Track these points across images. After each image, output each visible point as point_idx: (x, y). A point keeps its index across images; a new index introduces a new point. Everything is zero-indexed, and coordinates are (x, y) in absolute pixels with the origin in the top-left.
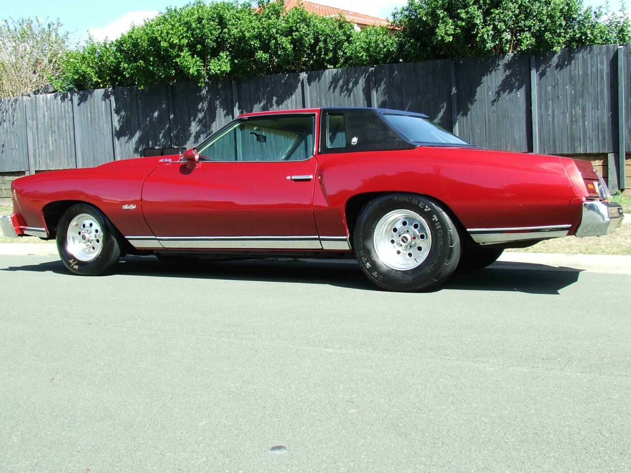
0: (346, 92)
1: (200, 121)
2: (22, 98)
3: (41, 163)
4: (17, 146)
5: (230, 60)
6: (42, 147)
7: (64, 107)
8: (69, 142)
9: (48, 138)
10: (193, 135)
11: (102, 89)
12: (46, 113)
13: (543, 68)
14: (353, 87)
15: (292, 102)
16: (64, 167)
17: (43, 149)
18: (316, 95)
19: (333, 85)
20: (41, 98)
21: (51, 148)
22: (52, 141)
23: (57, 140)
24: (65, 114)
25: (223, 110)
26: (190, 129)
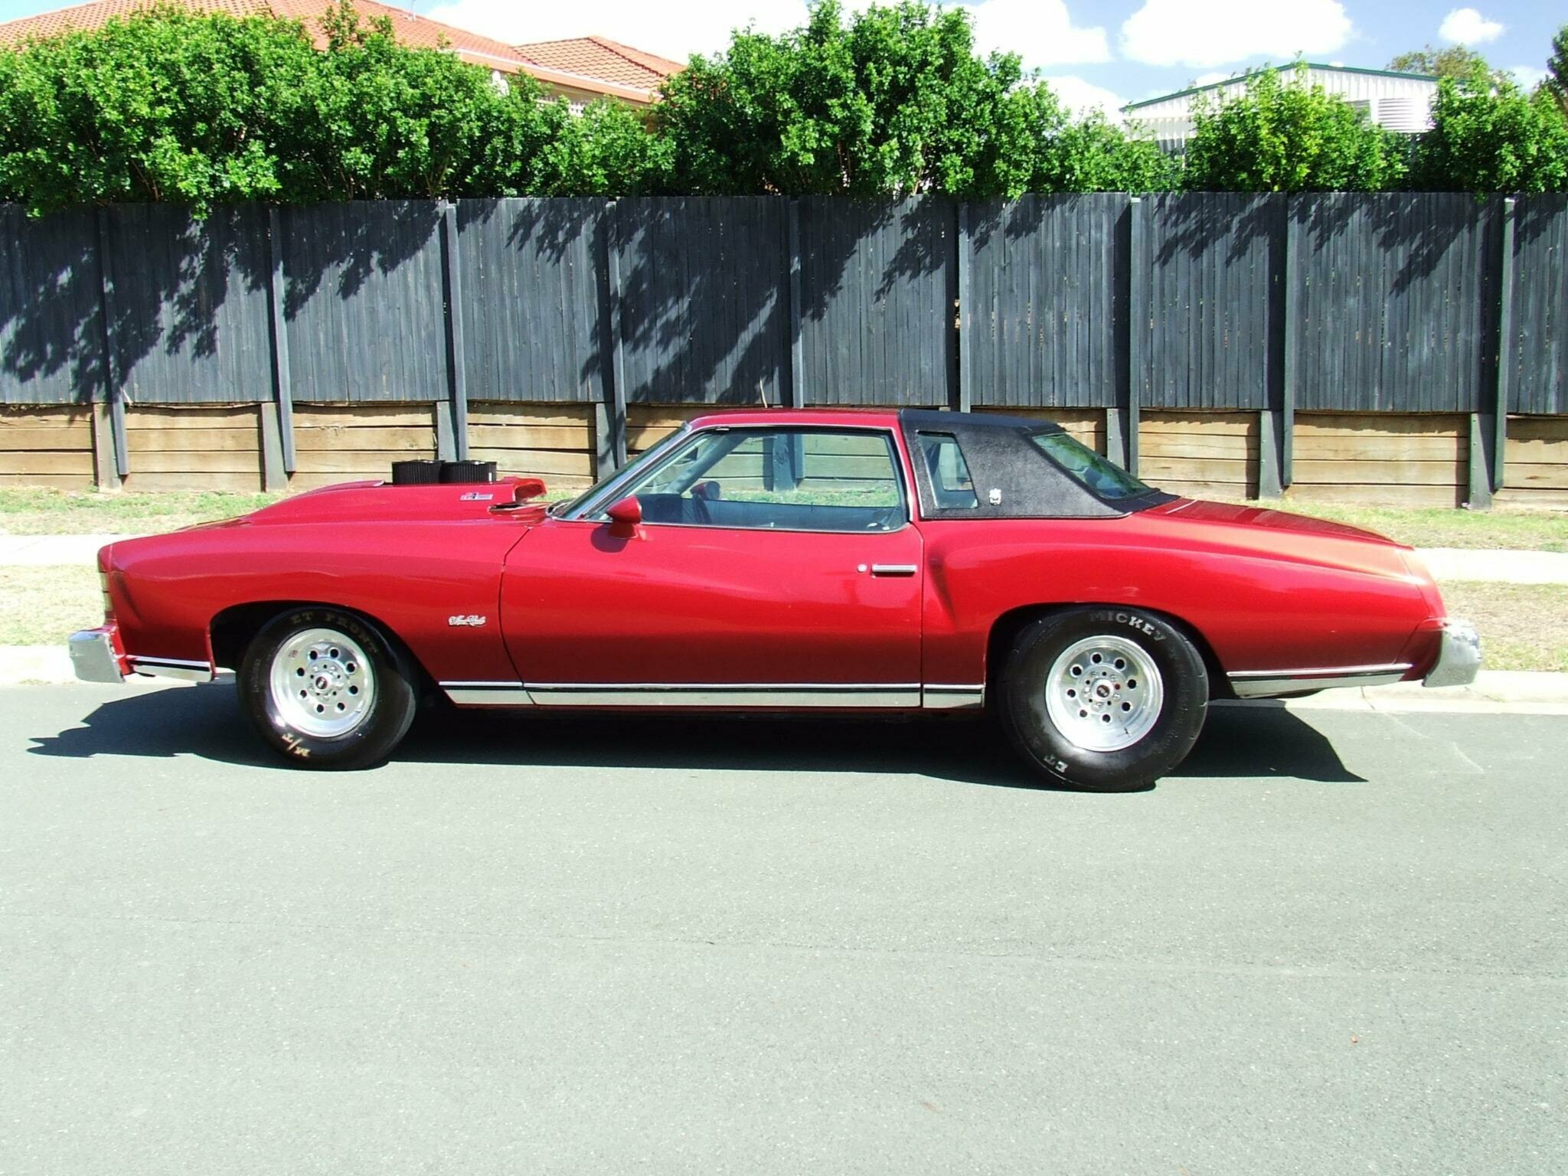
0: (548, 251)
1: (184, 302)
5: (275, 163)
10: (165, 334)
13: (984, 230)
14: (566, 241)
15: (416, 265)
18: (474, 253)
19: (521, 231)
25: (246, 277)
26: (157, 318)
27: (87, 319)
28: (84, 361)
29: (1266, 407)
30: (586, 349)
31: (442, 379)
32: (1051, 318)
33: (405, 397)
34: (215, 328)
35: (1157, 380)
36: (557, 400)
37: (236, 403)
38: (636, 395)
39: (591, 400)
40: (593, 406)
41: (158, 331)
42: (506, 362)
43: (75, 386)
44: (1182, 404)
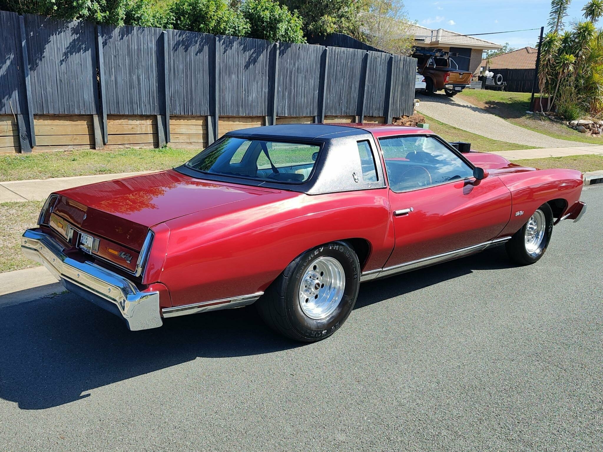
29: (209, 114)
32: (135, 77)
35: (174, 104)
44: (182, 114)
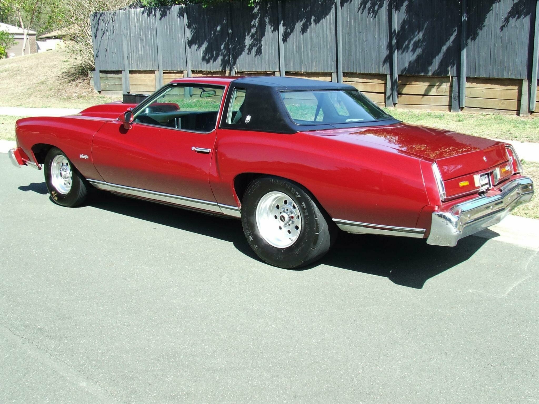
1: (253, 36)
2: (119, 11)
3: (133, 65)
4: (116, 51)
6: (134, 52)
7: (150, 19)
8: (153, 48)
9: (138, 43)
10: (247, 48)
11: (178, 6)
12: (136, 24)
14: (378, 9)
15: (326, 21)
16: (150, 69)
17: (135, 53)
18: (346, 16)
19: (363, 6)
20: (133, 12)
21: (140, 53)
22: (141, 47)
23: (145, 46)
24: (150, 25)
25: (271, 27)
26: (245, 42)
27: (225, 43)
28: (224, 57)
30: (384, 53)
31: (334, 64)
33: (321, 71)
34: (262, 45)
36: (373, 73)
37: (268, 72)
38: (402, 72)
39: (385, 73)
40: (386, 75)
41: (245, 46)
42: (356, 58)
43: (221, 65)
